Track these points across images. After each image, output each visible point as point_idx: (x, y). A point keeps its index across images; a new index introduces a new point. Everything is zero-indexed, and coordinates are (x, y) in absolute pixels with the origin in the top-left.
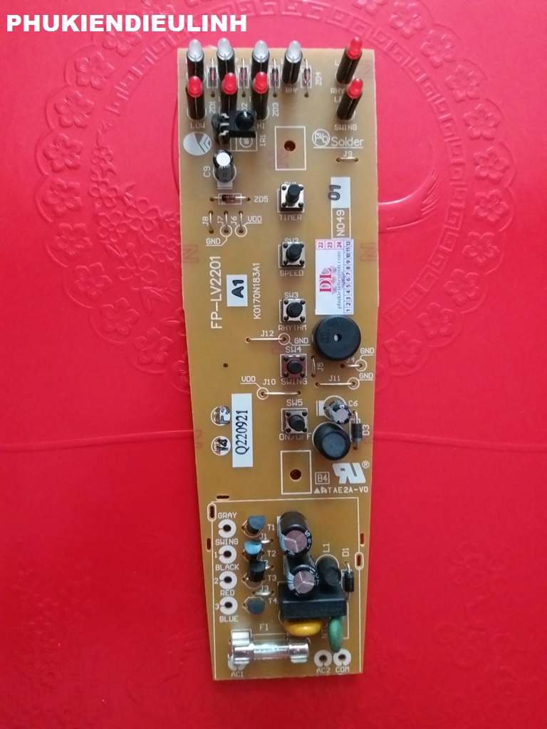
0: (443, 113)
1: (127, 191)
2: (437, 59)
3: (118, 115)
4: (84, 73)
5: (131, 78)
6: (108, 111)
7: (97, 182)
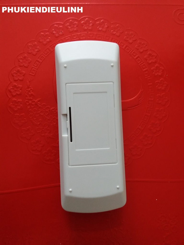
0: (144, 68)
1: (38, 102)
2: (141, 51)
3: (34, 76)
4: (21, 62)
5: (38, 63)
6: (30, 74)
7: (28, 99)
